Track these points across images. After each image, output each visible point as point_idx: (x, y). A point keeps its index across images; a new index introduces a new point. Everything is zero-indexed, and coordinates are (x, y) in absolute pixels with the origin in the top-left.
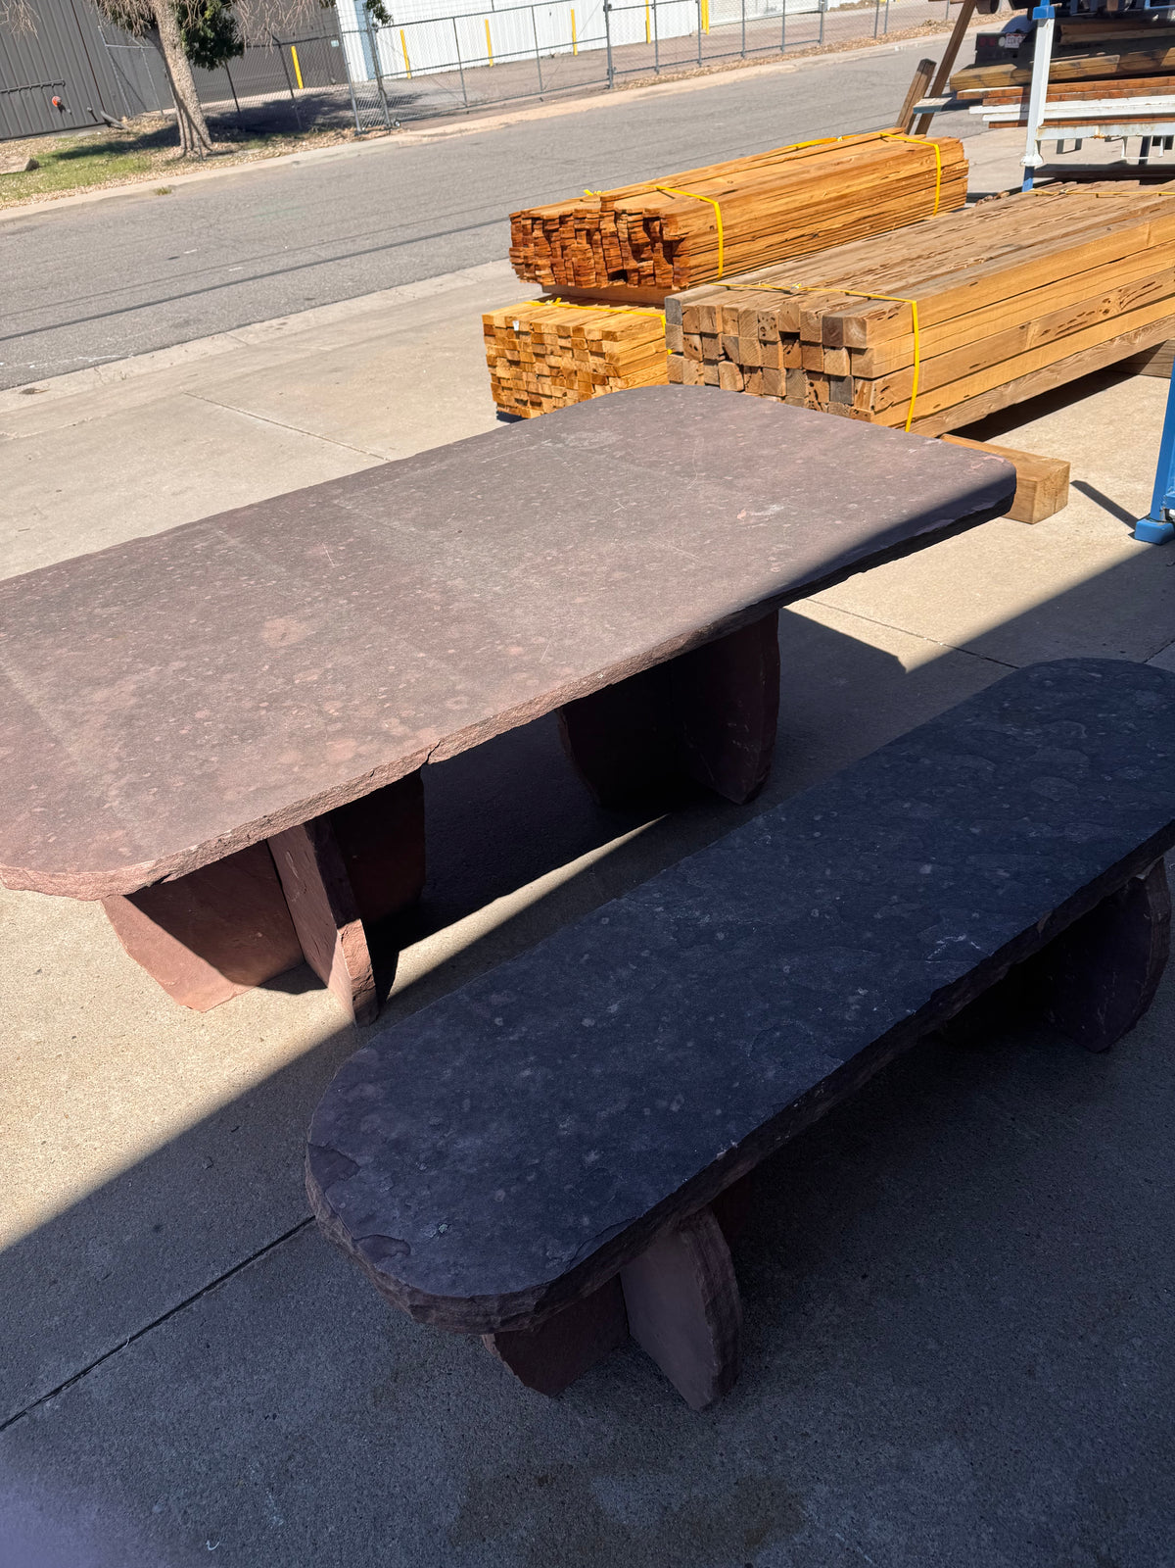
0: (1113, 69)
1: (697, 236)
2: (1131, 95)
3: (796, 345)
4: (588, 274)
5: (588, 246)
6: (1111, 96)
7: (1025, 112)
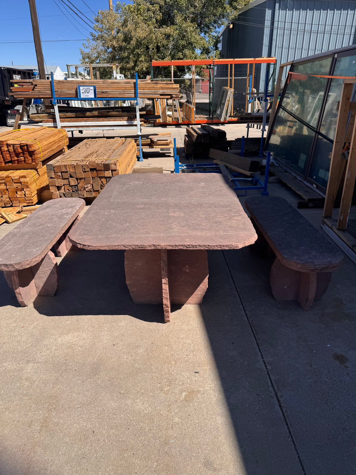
0: (74, 116)
1: (38, 150)
2: (81, 121)
3: (95, 171)
6: (76, 122)
7: (56, 124)
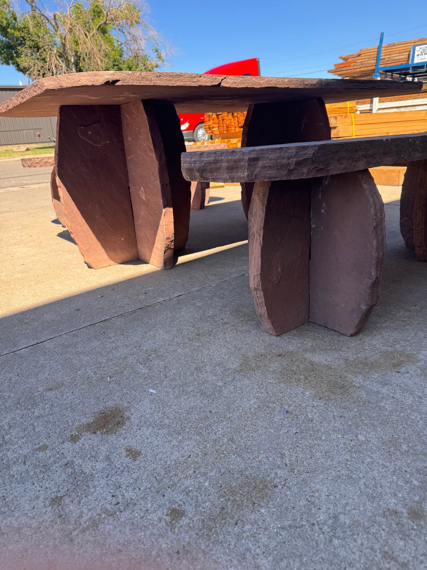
2: (407, 99)
4: (232, 127)
5: (232, 118)
7: (371, 106)
